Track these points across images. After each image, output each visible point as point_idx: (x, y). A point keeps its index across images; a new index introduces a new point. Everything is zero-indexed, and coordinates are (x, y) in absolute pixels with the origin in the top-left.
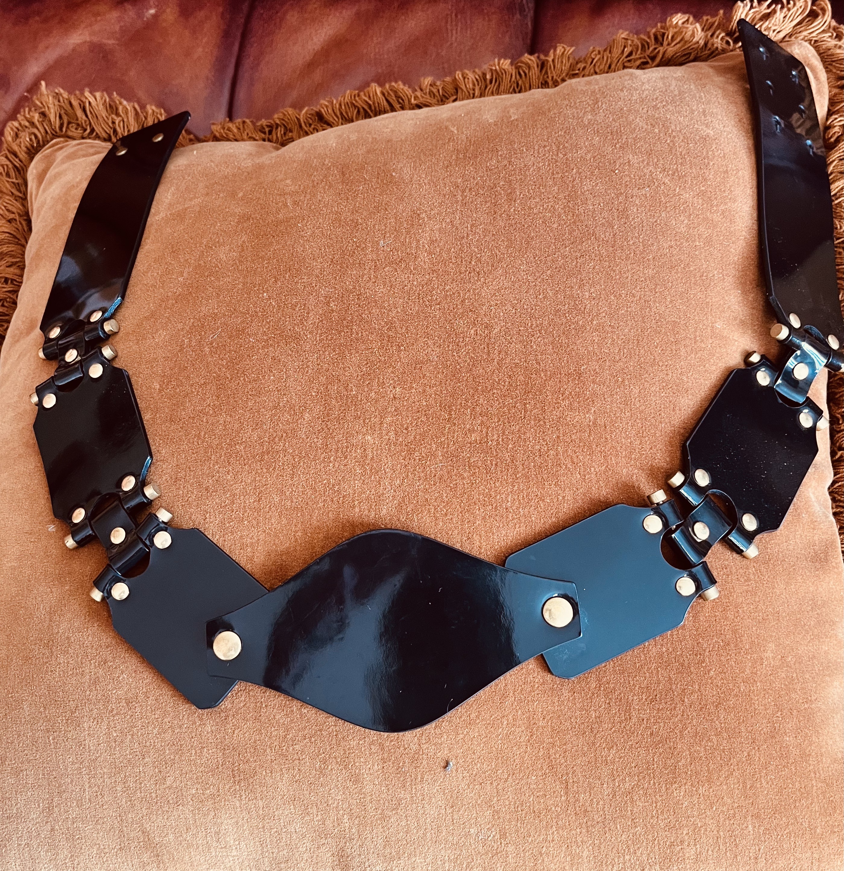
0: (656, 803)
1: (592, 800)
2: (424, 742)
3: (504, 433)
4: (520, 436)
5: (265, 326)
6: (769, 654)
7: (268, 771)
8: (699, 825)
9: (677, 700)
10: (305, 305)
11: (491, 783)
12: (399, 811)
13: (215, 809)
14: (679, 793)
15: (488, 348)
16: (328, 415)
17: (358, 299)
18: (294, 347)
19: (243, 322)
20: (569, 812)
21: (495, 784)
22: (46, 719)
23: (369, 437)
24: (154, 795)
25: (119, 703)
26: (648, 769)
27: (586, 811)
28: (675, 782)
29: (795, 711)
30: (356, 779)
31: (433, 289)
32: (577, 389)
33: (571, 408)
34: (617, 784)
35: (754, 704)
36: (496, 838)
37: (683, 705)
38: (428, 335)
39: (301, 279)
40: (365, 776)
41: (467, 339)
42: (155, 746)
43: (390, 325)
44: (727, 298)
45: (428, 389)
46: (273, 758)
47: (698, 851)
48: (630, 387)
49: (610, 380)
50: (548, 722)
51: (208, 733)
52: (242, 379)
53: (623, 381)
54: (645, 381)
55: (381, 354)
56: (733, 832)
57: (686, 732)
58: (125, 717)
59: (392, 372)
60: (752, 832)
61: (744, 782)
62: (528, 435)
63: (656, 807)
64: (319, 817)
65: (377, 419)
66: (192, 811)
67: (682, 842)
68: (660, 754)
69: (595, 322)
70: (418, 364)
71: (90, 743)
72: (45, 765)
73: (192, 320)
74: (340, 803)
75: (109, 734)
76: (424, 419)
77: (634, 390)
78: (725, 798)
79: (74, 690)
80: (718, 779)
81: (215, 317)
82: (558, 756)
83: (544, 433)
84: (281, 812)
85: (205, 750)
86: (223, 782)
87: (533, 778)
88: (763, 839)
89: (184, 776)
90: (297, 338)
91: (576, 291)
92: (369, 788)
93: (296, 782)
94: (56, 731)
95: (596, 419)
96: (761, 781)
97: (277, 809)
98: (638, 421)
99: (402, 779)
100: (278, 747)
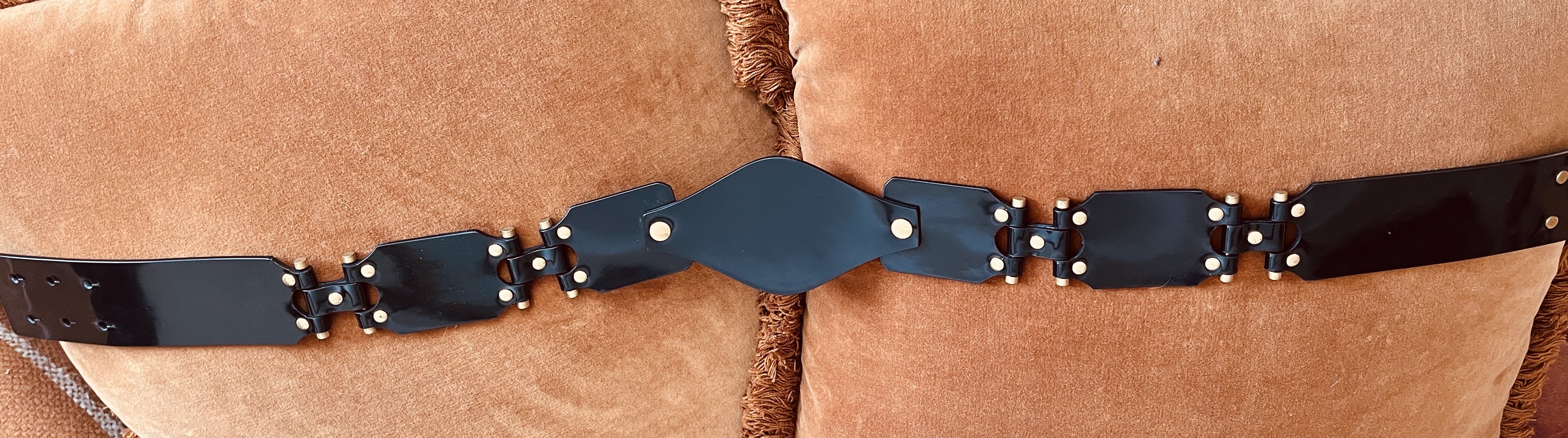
0: (994, 41)
1: (1043, 40)
2: (1177, 79)
3: (1100, 312)
4: (1087, 309)
5: (1293, 391)
6: (897, 148)
7: (1305, 47)
8: (961, 26)
9: (974, 118)
10: (1258, 407)
11: (1123, 49)
12: (1197, 23)
13: (1351, 13)
14: (976, 50)
15: (1109, 376)
16: (1243, 324)
17: (1213, 413)
18: (1270, 375)
19: (1312, 393)
20: (1061, 30)
21: (1120, 49)
22: (1498, 73)
23: (1210, 308)
24: (1404, 19)
25: (1433, 93)
26: (1000, 67)
27: (1048, 31)
28: (979, 57)
29: (881, 108)
30: (1231, 47)
31: (1150, 420)
32: (1038, 343)
33: (1045, 330)
34: (1024, 54)
35: (914, 115)
36: (1119, 7)
37: (971, 114)
38: (1158, 386)
39: (1260, 427)
40: (1225, 50)
41: (1125, 382)
42: (1403, 61)
43: (1188, 394)
44: (905, 407)
45: (1160, 345)
46: (1300, 58)
47: (962, 7)
48: (995, 344)
49: (1011, 350)
50: (1077, 98)
51: (1356, 75)
52: (1315, 350)
53: (1000, 348)
54: (981, 348)
55: (1197, 372)
56: (936, 22)
57: (969, 95)
58: (1428, 82)
59: (1189, 358)
60: (921, 22)
61: (926, 59)
62: (1081, 310)
63: (994, 38)
64: (1262, 12)
65: (1203, 322)
66: (1370, 9)
67: (975, 13)
68: (990, 78)
69: (1019, 392)
70: (1166, 364)
71: (1459, 57)
72: (1500, 34)
73: (1355, 393)
74: (1245, 25)
75: (1442, 67)
76: (1164, 322)
77: (991, 341)
78: (941, 48)
79: (1472, 99)
80: (947, 61)
81: (1335, 397)
82: (1070, 73)
83: (1068, 312)
84: (1294, 14)
85: (1358, 61)
86: (1344, 36)
87: (1089, 55)
88: (912, 17)
89: (1378, 38)
90: (1266, 381)
91: (1032, 416)
92: (1222, 40)
93: (1281, 40)
94: (1489, 64)
95: (1025, 321)
96: (914, 60)
97: (1298, 16)
98: (990, 319)
99: (1195, 50)
100: (1297, 68)
